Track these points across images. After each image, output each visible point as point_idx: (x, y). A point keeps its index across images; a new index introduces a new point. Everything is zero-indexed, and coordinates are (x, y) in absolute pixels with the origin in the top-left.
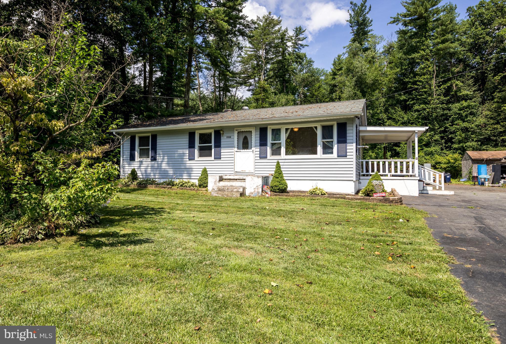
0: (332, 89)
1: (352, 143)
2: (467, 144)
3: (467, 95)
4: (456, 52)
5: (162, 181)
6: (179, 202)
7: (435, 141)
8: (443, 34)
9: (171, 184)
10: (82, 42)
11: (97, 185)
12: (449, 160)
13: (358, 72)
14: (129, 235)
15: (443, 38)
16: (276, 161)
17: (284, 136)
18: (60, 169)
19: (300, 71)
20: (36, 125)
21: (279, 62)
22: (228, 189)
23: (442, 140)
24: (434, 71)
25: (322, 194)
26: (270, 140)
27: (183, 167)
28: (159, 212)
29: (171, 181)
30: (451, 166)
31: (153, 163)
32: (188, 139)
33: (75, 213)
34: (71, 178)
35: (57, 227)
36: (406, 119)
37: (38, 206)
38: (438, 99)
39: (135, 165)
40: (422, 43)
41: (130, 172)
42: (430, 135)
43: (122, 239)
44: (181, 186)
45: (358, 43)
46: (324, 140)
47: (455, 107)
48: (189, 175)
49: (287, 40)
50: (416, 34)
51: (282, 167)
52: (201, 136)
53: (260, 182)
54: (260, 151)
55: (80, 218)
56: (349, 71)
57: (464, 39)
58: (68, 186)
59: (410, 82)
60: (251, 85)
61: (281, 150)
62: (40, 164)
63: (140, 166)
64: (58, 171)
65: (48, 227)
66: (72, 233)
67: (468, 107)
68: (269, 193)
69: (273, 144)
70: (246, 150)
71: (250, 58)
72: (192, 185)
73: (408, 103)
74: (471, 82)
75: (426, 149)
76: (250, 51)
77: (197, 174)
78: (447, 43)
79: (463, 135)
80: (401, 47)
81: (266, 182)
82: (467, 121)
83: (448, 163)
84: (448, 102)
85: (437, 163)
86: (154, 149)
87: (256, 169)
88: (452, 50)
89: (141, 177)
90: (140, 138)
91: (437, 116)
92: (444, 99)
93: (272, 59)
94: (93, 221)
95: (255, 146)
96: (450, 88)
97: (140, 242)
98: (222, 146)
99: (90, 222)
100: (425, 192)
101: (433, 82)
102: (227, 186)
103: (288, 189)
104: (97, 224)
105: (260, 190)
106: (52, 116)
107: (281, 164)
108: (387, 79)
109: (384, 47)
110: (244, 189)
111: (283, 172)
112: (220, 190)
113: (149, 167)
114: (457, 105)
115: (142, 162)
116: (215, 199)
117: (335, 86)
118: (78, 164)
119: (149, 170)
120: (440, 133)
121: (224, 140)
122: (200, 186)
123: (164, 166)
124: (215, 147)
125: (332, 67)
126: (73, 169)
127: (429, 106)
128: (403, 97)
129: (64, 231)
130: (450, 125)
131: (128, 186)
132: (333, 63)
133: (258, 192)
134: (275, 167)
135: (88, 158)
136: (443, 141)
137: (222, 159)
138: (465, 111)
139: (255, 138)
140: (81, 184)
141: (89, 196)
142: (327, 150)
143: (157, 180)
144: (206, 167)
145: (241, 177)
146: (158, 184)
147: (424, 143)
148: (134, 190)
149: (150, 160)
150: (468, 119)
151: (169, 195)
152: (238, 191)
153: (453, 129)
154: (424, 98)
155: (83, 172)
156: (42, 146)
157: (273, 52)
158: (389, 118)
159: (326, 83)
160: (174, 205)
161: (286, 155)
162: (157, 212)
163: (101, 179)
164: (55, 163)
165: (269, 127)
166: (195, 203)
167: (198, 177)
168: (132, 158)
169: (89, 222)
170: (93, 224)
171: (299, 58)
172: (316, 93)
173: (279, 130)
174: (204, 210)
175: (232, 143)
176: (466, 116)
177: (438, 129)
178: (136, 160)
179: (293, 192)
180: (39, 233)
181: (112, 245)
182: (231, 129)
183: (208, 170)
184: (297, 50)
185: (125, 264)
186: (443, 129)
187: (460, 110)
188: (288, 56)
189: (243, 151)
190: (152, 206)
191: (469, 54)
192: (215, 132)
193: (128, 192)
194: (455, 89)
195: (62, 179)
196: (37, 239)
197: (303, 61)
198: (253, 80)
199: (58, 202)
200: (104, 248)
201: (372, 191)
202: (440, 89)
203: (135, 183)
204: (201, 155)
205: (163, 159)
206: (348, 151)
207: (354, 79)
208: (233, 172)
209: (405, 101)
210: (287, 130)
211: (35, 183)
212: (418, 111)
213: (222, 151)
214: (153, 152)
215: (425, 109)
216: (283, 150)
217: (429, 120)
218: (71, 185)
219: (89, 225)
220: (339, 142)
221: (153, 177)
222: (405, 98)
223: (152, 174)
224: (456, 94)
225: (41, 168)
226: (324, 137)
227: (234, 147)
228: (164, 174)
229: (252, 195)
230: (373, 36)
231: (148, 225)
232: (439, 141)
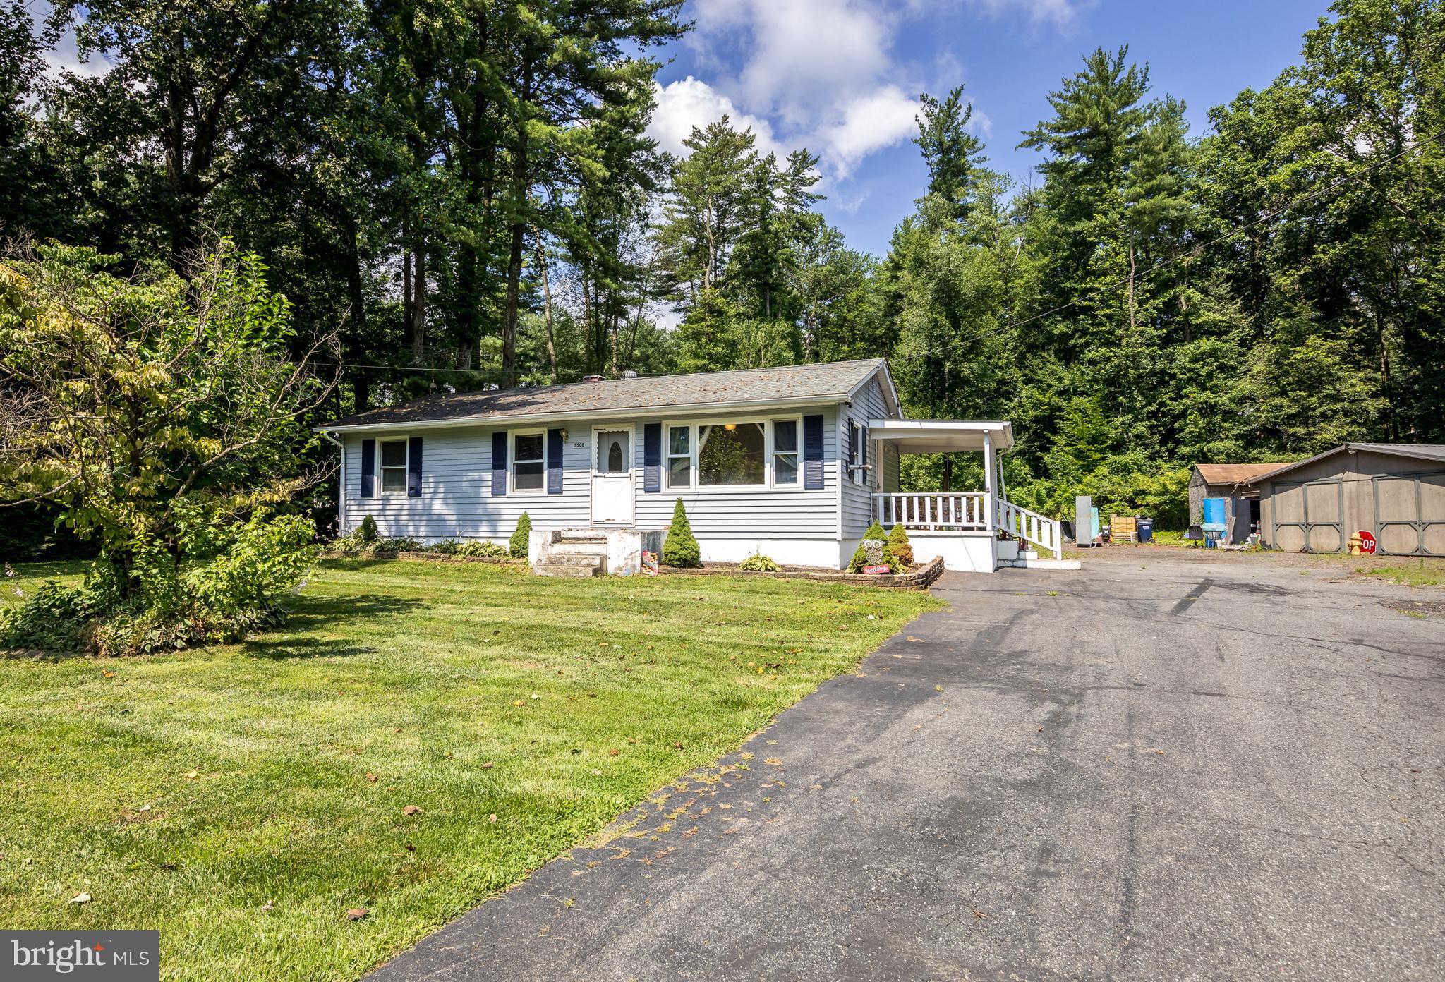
0: (892, 305)
1: (834, 459)
2: (1211, 445)
3: (1215, 324)
4: (1185, 217)
5: (433, 542)
6: (458, 588)
7: (1137, 436)
8: (1148, 174)
9: (450, 550)
10: (257, 289)
11: (279, 554)
12: (1165, 486)
13: (940, 269)
14: (336, 643)
15: (1149, 184)
16: (675, 498)
17: (696, 445)
18: (214, 526)
19: (809, 260)
20: (172, 448)
21: (754, 238)
22: (569, 560)
23: (1153, 434)
24: (1130, 265)
25: (767, 570)
26: (666, 453)
27: (480, 512)
28: (409, 606)
29: (451, 544)
30: (1172, 501)
31: (413, 501)
32: (491, 450)
33: (241, 605)
34: (234, 541)
35: (209, 628)
36: (1066, 382)
37: (175, 591)
38: (1142, 334)
39: (373, 506)
40: (1100, 195)
41: (360, 523)
42: (1123, 423)
43: (323, 649)
44: (472, 553)
45: (944, 195)
46: (780, 453)
47: (1184, 352)
48: (494, 528)
49: (773, 182)
50: (1087, 171)
51: (687, 510)
52: (520, 440)
53: (636, 543)
54: (645, 476)
55: (249, 614)
56: (919, 263)
57: (1206, 183)
58: (228, 554)
59: (1076, 290)
60: (682, 298)
61: (688, 475)
62: (183, 518)
63: (383, 510)
64: (211, 529)
65: (193, 628)
66: (233, 640)
67: (1213, 353)
68: (656, 567)
69: (673, 462)
70: (615, 474)
71: (678, 230)
72: (496, 552)
73: (1072, 342)
74: (1224, 289)
75: (1112, 458)
76: (679, 211)
77: (508, 526)
78: (1158, 198)
79: (1201, 424)
80: (1053, 204)
81: (654, 545)
82: (1211, 389)
83: (1163, 494)
84: (1166, 341)
85: (1137, 493)
86: (416, 469)
87: (638, 516)
88: (1174, 213)
89: (386, 534)
90: (385, 445)
91: (1140, 376)
92: (1156, 333)
93: (735, 231)
94: (273, 621)
95: (636, 466)
96: (1171, 306)
97: (354, 652)
98: (564, 464)
99: (267, 622)
100: (1020, 563)
101: (1129, 292)
102: (569, 553)
103: (703, 558)
104: (278, 627)
105: (638, 562)
106: (202, 431)
107: (685, 504)
108: (1022, 282)
109: (1016, 201)
110: (604, 559)
111: (691, 523)
112: (551, 562)
113: (405, 512)
114: (1188, 348)
115: (388, 500)
116: (538, 582)
117: (898, 296)
118: (246, 517)
119: (404, 518)
120: (1149, 419)
121: (569, 450)
122: (513, 553)
123: (438, 507)
124: (550, 466)
125: (891, 249)
126: (238, 528)
127: (1119, 351)
128: (1061, 328)
129: (220, 636)
130: (1171, 399)
131: (356, 554)
132: (891, 238)
133: (634, 567)
134: (672, 510)
135: (266, 504)
136: (1157, 437)
137: (565, 493)
138: (1206, 364)
139: (634, 447)
140: (250, 552)
141: (264, 572)
142: (785, 475)
143: (420, 540)
144: (529, 512)
145: (600, 534)
146: (422, 550)
147: (1109, 442)
148: (368, 564)
149: (406, 496)
150: (1215, 382)
151: (442, 575)
152: (589, 565)
153: (1178, 407)
154: (1109, 332)
155: (255, 533)
156: (181, 484)
157: (736, 215)
158: (1028, 381)
159: (876, 290)
160: (442, 593)
161: (700, 484)
162: (403, 605)
163: (285, 544)
164: (207, 514)
165: (664, 423)
166: (489, 590)
167: (510, 535)
168: (367, 491)
169: (265, 622)
170: (273, 626)
171: (804, 230)
172: (850, 316)
173: (685, 431)
174: (499, 601)
175: (586, 457)
176: (1210, 376)
177: (1144, 407)
178: (375, 497)
179: (715, 564)
180: (177, 638)
181: (303, 656)
182: (584, 426)
183: (531, 517)
184: (797, 208)
185: (322, 678)
186: (1154, 407)
187: (1194, 360)
188: (775, 226)
189: (611, 475)
190: (398, 597)
191: (1218, 220)
192: (550, 432)
193: (352, 569)
194: (1185, 307)
195: (218, 543)
196: (174, 648)
197: (814, 235)
198: (688, 284)
199: (213, 582)
200: (290, 660)
201: (865, 561)
202: (1146, 310)
203: (371, 548)
204: (519, 485)
205: (435, 493)
206: (826, 476)
207: (931, 285)
208: (588, 523)
209: (1065, 337)
210: (702, 430)
211: (169, 551)
212: (1092, 362)
213: (565, 476)
214: (414, 477)
215: (1108, 359)
216: (694, 474)
217: (1120, 385)
218: (233, 554)
219: (265, 627)
220: (808, 457)
221: (412, 534)
222: (1065, 330)
223: (411, 528)
224: (1188, 321)
225: (183, 525)
226: (778, 447)
227: (590, 467)
228: (437, 525)
229: (621, 573)
230: (988, 175)
231: (376, 628)
232: (1147, 438)
